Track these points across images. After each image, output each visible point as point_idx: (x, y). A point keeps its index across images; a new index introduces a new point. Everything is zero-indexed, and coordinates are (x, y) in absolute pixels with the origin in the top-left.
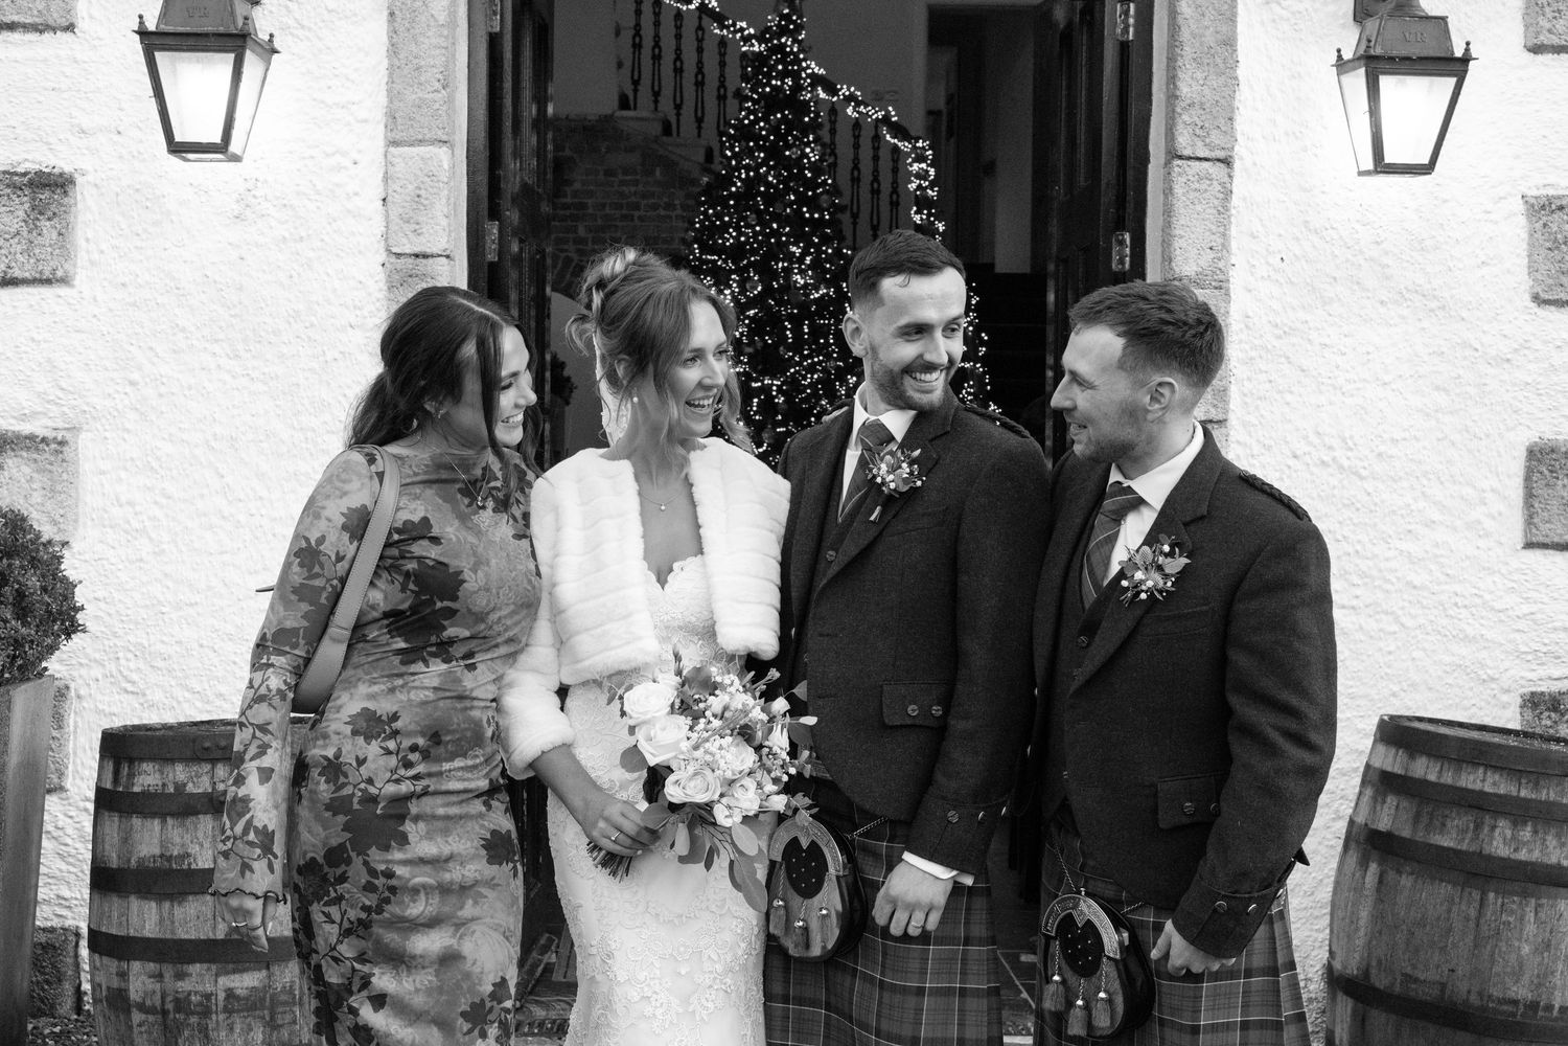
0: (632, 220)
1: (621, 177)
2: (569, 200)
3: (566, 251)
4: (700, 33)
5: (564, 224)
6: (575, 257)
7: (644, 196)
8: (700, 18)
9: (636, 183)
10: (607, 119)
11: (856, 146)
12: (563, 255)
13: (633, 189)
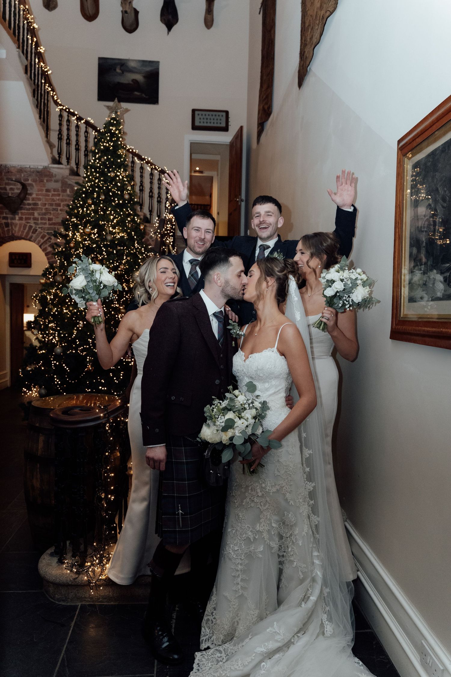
0: (57, 211)
1: (53, 193)
2: (30, 202)
3: (29, 223)
4: (86, 134)
5: (29, 212)
6: (34, 225)
7: (62, 200)
8: (86, 128)
9: (59, 195)
10: (45, 168)
11: (151, 183)
12: (28, 225)
13: (58, 198)
